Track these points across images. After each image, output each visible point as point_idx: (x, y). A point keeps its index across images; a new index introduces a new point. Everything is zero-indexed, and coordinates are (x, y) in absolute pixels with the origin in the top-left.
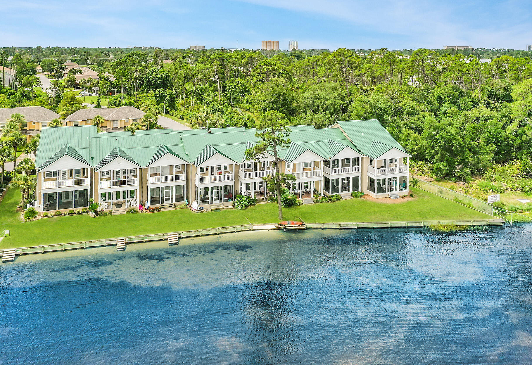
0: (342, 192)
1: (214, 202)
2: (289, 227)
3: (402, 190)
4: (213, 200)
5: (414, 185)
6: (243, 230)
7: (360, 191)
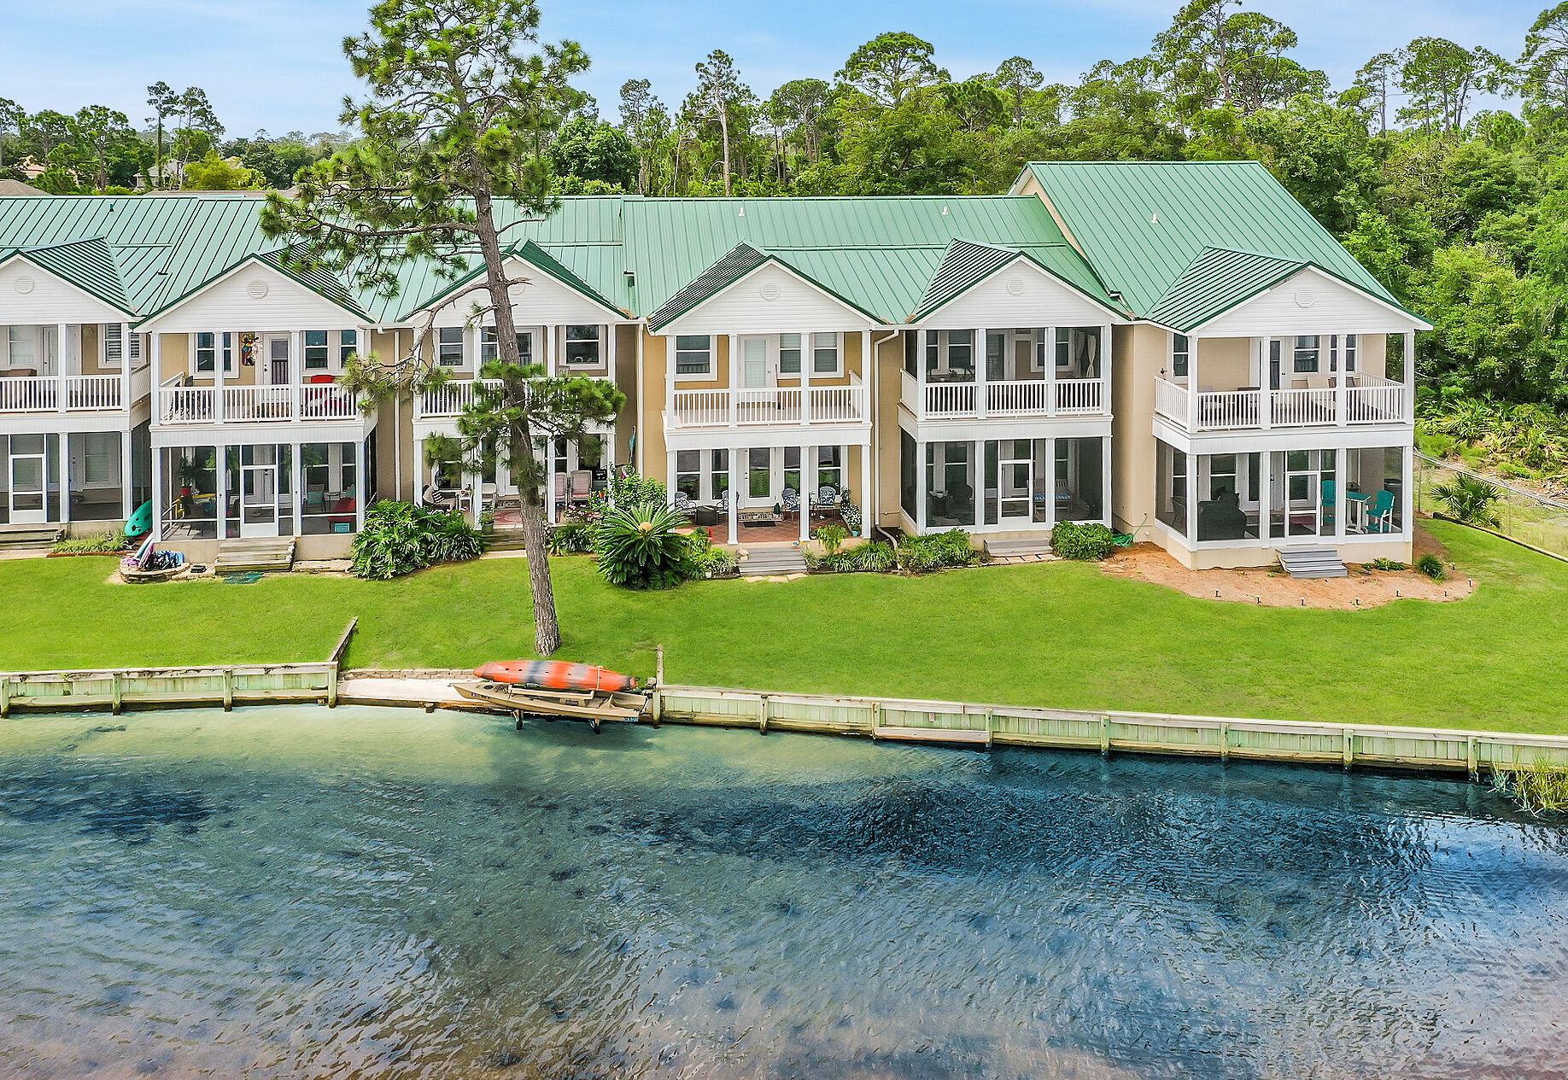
0: (991, 519)
1: (248, 531)
2: (532, 697)
3: (1372, 529)
4: (242, 518)
5: (1464, 515)
6: (274, 695)
7: (1106, 521)
